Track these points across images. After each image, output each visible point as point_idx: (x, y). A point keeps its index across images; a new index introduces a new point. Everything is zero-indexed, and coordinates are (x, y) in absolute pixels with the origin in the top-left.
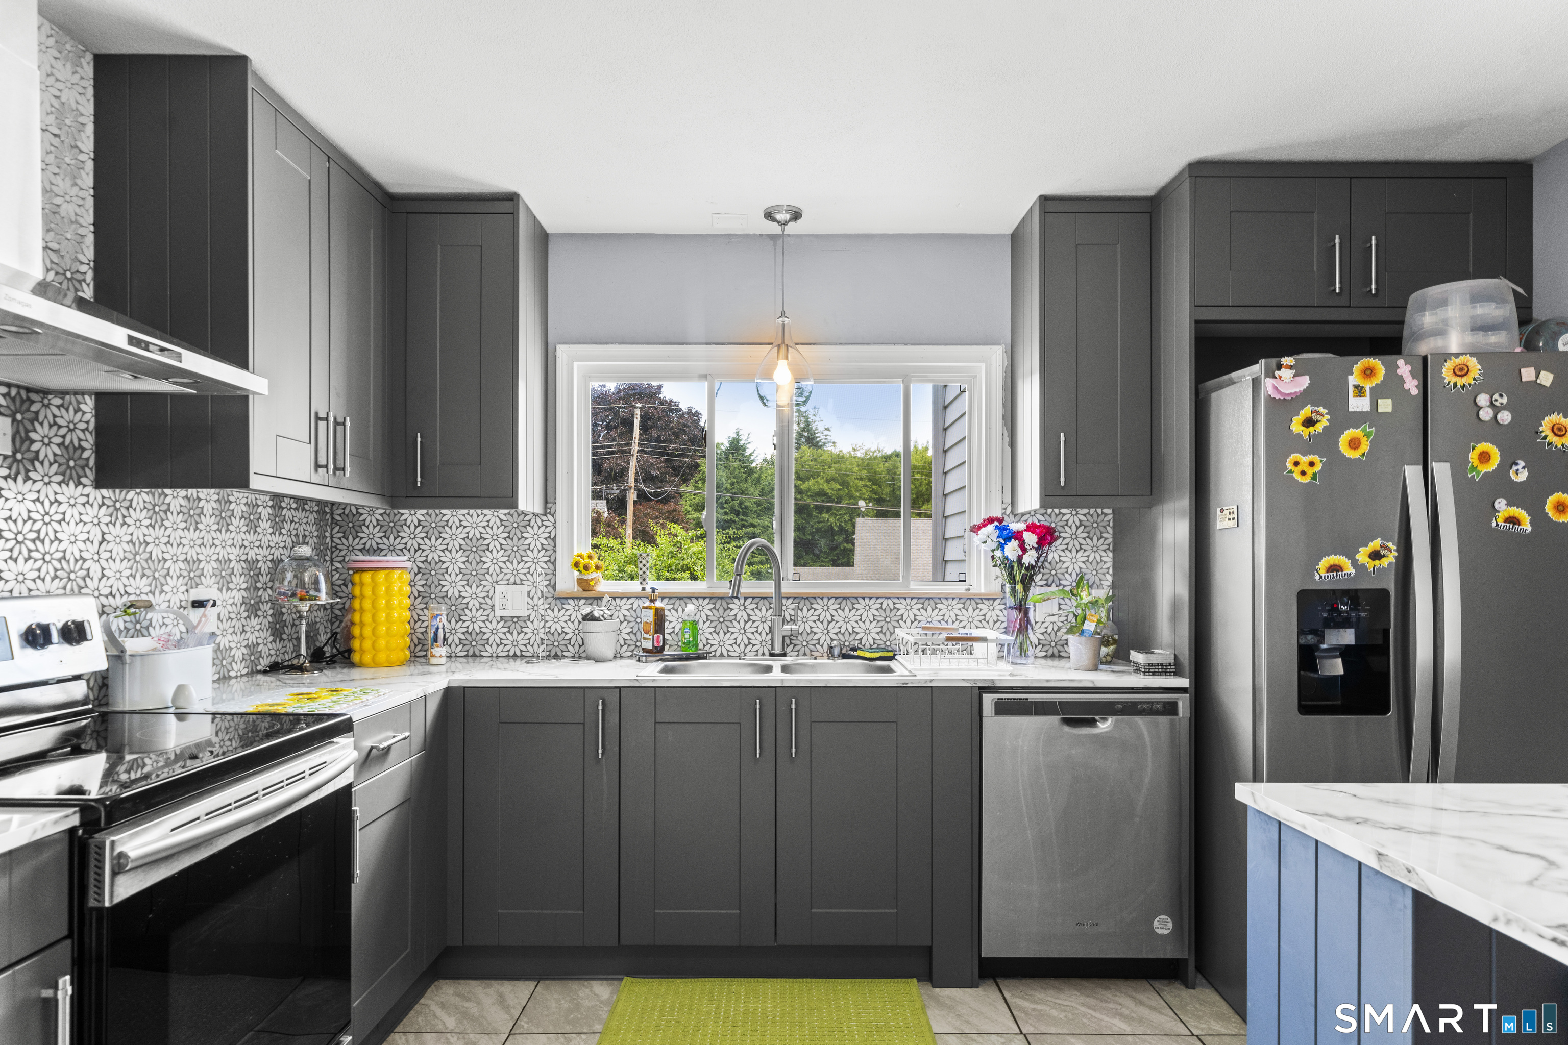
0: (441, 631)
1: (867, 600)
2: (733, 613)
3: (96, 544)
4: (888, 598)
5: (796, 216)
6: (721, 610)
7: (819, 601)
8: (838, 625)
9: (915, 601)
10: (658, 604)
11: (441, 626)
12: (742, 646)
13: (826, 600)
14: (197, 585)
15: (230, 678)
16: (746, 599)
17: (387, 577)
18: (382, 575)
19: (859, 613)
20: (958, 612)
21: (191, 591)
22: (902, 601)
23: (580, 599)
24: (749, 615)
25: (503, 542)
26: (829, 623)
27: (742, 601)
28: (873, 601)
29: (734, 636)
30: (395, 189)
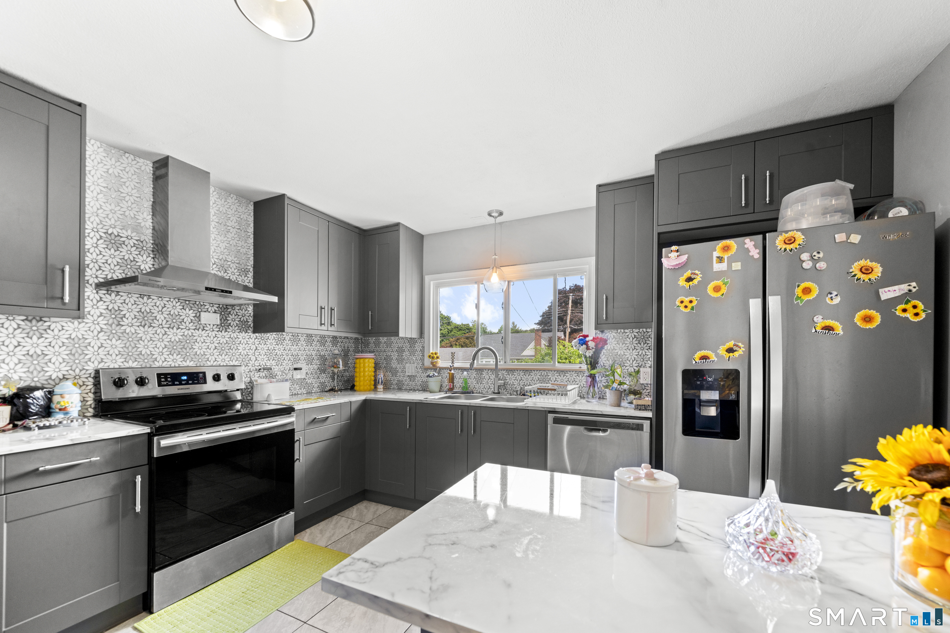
0: (380, 380)
1: (536, 371)
2: (484, 376)
3: (253, 350)
4: (544, 371)
5: (501, 214)
6: (480, 374)
7: (516, 371)
8: (524, 382)
9: (556, 372)
10: (452, 372)
11: (380, 378)
12: (487, 389)
13: (519, 371)
14: (297, 363)
15: (312, 393)
16: (488, 370)
17: (364, 361)
18: (362, 360)
19: (532, 377)
20: (575, 378)
21: (294, 365)
22: (550, 372)
23: (432, 369)
24: (489, 377)
25: (409, 348)
26: (520, 381)
27: (487, 371)
28: (538, 372)
29: (484, 385)
30: (365, 228)
